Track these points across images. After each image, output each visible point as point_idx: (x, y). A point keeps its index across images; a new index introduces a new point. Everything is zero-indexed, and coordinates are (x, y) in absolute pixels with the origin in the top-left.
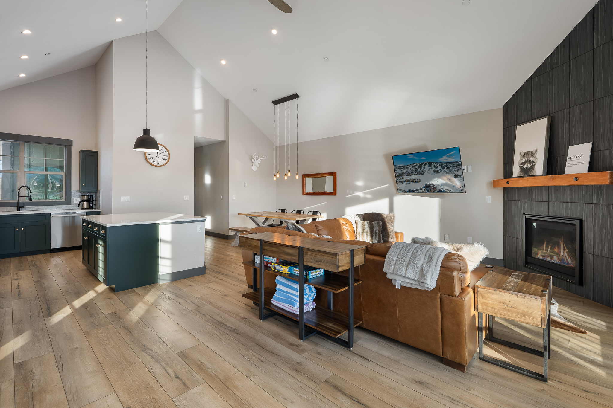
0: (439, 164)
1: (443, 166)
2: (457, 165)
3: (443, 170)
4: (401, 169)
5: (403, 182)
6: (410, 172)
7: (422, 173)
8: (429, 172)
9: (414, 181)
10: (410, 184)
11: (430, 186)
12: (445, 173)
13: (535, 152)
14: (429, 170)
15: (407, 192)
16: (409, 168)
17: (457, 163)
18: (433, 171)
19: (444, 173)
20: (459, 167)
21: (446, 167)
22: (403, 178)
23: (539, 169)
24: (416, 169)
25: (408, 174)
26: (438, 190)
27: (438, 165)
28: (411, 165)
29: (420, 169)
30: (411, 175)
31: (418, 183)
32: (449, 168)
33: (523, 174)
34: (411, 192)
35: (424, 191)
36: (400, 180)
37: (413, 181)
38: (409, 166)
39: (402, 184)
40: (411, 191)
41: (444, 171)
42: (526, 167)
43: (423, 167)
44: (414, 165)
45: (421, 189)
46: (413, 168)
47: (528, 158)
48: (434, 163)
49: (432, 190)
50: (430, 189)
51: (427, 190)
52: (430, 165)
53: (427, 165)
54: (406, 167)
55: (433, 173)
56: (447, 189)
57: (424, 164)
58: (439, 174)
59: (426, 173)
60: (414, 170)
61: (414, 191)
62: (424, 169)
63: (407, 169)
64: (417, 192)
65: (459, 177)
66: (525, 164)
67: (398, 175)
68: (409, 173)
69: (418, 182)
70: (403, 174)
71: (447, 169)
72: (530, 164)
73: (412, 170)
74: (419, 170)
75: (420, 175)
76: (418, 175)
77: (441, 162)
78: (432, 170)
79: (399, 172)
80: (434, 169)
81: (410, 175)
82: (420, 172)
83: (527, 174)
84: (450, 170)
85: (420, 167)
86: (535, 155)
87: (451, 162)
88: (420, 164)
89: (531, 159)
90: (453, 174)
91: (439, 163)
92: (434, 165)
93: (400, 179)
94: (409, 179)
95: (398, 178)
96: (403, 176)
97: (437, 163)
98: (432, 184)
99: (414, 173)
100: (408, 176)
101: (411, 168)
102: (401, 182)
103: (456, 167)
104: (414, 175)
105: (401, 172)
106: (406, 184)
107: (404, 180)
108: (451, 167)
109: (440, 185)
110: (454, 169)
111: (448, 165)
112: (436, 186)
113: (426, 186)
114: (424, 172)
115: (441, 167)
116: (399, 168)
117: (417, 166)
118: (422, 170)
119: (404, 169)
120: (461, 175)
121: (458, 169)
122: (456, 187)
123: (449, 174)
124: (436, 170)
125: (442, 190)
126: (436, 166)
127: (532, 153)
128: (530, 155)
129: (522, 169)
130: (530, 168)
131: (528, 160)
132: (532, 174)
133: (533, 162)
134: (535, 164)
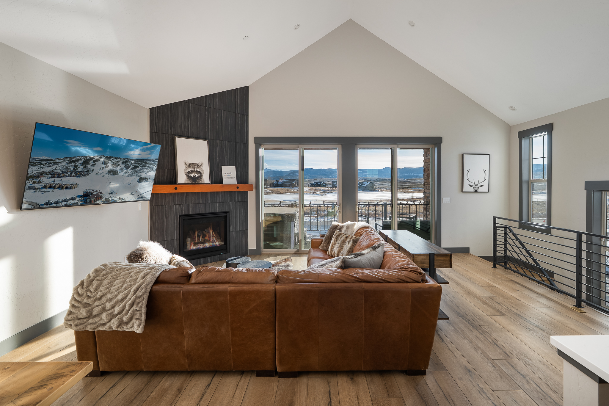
0: (122, 161)
1: (128, 165)
2: (150, 165)
4: (42, 164)
5: (37, 189)
6: (59, 171)
7: (85, 173)
8: (100, 172)
9: (62, 187)
10: (53, 191)
11: (92, 194)
12: (127, 174)
15: (42, 205)
16: (61, 164)
19: (125, 174)
21: (132, 166)
22: (39, 182)
24: (76, 166)
25: (53, 175)
26: (104, 199)
27: (120, 163)
28: (66, 158)
29: (84, 168)
30: (61, 177)
31: (71, 190)
32: (137, 167)
34: (50, 204)
35: (78, 202)
36: (32, 186)
37: (60, 187)
38: (61, 161)
39: (35, 192)
40: (52, 203)
41: (126, 172)
43: (92, 164)
44: (74, 159)
45: (72, 199)
46: (70, 164)
48: (115, 158)
49: (93, 199)
50: (90, 199)
51: (83, 200)
54: (54, 162)
55: (107, 176)
56: (119, 198)
57: (96, 158)
59: (92, 175)
60: (70, 167)
61: (56, 203)
62: (93, 168)
63: (55, 166)
64: (64, 203)
65: (145, 180)
67: (29, 175)
68: (57, 173)
69: (71, 188)
71: (132, 169)
72: (197, 174)
73: (67, 168)
75: (80, 177)
76: (76, 176)
77: (127, 159)
80: (110, 168)
81: (58, 177)
83: (195, 182)
84: (136, 171)
85: (86, 163)
87: (144, 159)
90: (138, 176)
92: (114, 163)
93: (31, 183)
94: (53, 183)
95: (29, 181)
96: (40, 179)
97: (121, 158)
98: (97, 191)
99: (68, 173)
100: (53, 179)
101: (65, 165)
102: (34, 189)
103: (147, 167)
104: (68, 176)
105: (39, 170)
106: (43, 192)
107: (40, 185)
108: (140, 166)
109: (110, 193)
110: (142, 170)
111: (137, 163)
112: (103, 194)
113: (84, 194)
114: (90, 172)
115: (124, 165)
116: (36, 163)
117: (81, 162)
118: (88, 169)
119: (47, 166)
120: (149, 178)
121: (149, 170)
122: (133, 194)
123: (132, 177)
124: (114, 170)
125: (110, 199)
126: (117, 164)
127: (198, 165)
128: (196, 166)
129: (189, 177)
130: (198, 177)
131: (194, 170)
132: (200, 182)
133: (200, 173)
134: (202, 174)
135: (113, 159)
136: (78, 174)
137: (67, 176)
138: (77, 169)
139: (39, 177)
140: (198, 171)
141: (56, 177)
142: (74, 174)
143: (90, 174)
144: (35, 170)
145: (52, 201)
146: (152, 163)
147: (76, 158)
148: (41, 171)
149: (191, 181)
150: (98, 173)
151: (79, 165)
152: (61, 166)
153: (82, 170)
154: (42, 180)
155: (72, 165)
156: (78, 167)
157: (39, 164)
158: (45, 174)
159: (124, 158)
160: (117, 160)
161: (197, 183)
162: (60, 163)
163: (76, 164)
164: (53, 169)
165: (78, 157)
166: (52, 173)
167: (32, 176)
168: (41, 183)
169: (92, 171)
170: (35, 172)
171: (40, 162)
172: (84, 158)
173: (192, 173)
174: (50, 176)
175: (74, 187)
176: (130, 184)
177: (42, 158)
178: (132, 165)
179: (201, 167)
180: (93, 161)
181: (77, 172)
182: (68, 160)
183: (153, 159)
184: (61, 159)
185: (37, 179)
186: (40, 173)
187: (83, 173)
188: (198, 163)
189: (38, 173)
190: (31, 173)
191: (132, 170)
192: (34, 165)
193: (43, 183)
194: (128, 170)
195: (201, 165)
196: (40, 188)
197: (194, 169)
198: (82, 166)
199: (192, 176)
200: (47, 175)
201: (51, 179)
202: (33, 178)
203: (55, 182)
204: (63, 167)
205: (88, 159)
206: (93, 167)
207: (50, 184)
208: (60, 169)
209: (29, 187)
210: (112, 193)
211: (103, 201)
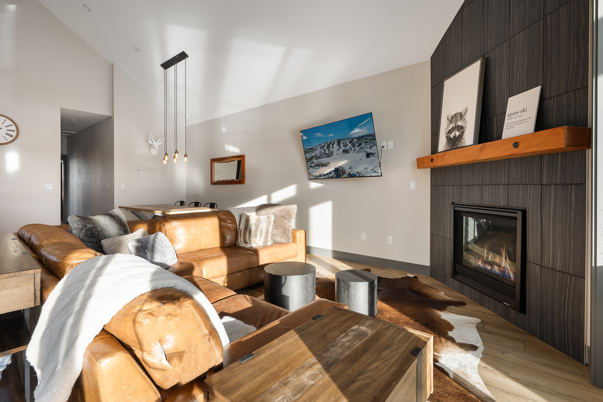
0: (348, 141)
1: (354, 143)
2: (371, 139)
3: (353, 149)
4: (310, 152)
5: (313, 167)
6: (318, 155)
7: (331, 154)
8: (338, 152)
9: (323, 165)
10: (320, 168)
11: (339, 169)
12: (356, 152)
13: (464, 113)
14: (338, 150)
15: (318, 176)
16: (318, 150)
17: (371, 136)
18: (342, 152)
19: (354, 152)
20: (373, 142)
21: (357, 144)
22: (313, 163)
23: (469, 138)
24: (324, 150)
25: (317, 158)
26: (347, 174)
27: (348, 143)
28: (319, 145)
29: (329, 150)
30: (320, 158)
31: (327, 167)
32: (360, 144)
33: (449, 147)
34: (321, 177)
35: (333, 175)
36: (311, 165)
41: (355, 150)
42: (454, 136)
43: (332, 147)
44: (322, 146)
45: (330, 173)
46: (322, 150)
47: (456, 123)
48: (343, 140)
49: (341, 173)
50: (340, 173)
51: (336, 174)
52: (339, 144)
53: (336, 143)
54: (314, 149)
55: (343, 154)
56: (357, 172)
57: (332, 142)
58: (349, 154)
59: (334, 155)
60: (322, 151)
61: (324, 175)
62: (333, 150)
63: (316, 152)
64: (327, 176)
65: (371, 155)
66: (452, 132)
67: (308, 159)
68: (318, 156)
69: (327, 165)
70: (312, 158)
71: (358, 146)
72: (458, 131)
73: (321, 152)
74: (327, 152)
75: (329, 157)
76: (327, 157)
77: (351, 138)
78: (341, 150)
79: (308, 155)
80: (343, 148)
82: (328, 153)
83: (454, 147)
84: (361, 148)
85: (328, 147)
86: (465, 117)
87: (364, 136)
88: (328, 143)
89: (460, 123)
90: (365, 152)
91: (349, 139)
92: (343, 143)
93: (310, 163)
96: (313, 161)
97: (347, 139)
98: (341, 167)
100: (318, 160)
103: (369, 143)
104: (323, 158)
106: (317, 169)
107: (314, 165)
108: (363, 143)
110: (366, 146)
111: (360, 141)
112: (345, 169)
113: (335, 170)
115: (351, 144)
117: (326, 147)
118: (331, 151)
119: (313, 152)
120: (374, 153)
121: (372, 145)
122: (367, 169)
123: (360, 154)
124: (345, 149)
125: (351, 173)
126: (346, 144)
127: (461, 114)
128: (459, 118)
129: (448, 140)
130: (459, 136)
131: (455, 126)
132: (460, 145)
133: (462, 127)
134: (464, 130)
136: (328, 155)
140: (459, 126)
142: (325, 156)
145: (322, 174)
147: (323, 144)
157: (309, 152)
160: (345, 141)
161: (456, 147)
162: (317, 149)
164: (316, 154)
166: (316, 156)
169: (333, 152)
170: (309, 157)
171: (309, 150)
176: (361, 160)
177: (309, 148)
182: (320, 147)
183: (371, 134)
191: (358, 148)
193: (315, 163)
194: (355, 148)
198: (327, 149)
199: (452, 137)
200: (314, 157)
202: (310, 160)
203: (319, 162)
207: (318, 164)
208: (318, 153)
209: (310, 166)
210: (350, 168)
211: (347, 175)
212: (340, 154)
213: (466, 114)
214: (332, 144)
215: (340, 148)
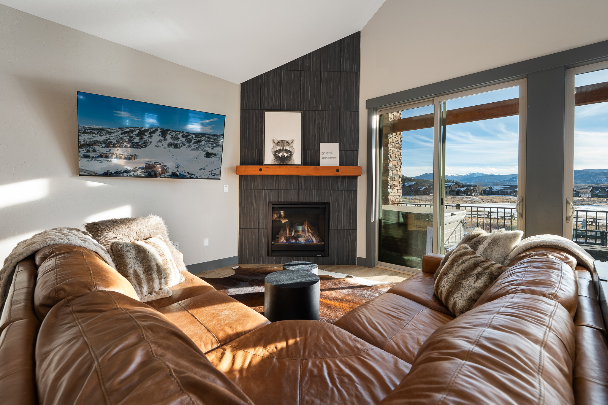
0: (181, 135)
1: (189, 138)
3: (187, 144)
4: (94, 133)
5: (93, 157)
6: (114, 141)
7: (143, 145)
8: (160, 144)
10: (110, 161)
11: (155, 167)
12: (191, 149)
14: (161, 141)
15: (100, 174)
16: (116, 134)
17: (215, 136)
18: (167, 144)
19: (188, 148)
20: (217, 143)
21: (194, 141)
22: (94, 151)
24: (131, 137)
26: (170, 173)
27: (179, 136)
28: (119, 128)
29: (140, 139)
30: (117, 147)
31: (131, 161)
32: (199, 142)
35: (141, 174)
36: (87, 154)
37: (118, 158)
38: (114, 131)
39: (91, 160)
40: (111, 174)
41: (189, 146)
42: (282, 156)
43: (148, 135)
44: (127, 130)
45: (134, 170)
46: (125, 135)
48: (173, 131)
49: (158, 172)
50: (155, 172)
51: (147, 172)
52: (164, 133)
53: (159, 132)
54: (106, 132)
55: (167, 148)
56: (188, 173)
57: (152, 130)
58: (178, 149)
59: (151, 147)
60: (125, 138)
61: (117, 173)
62: (150, 140)
63: (108, 136)
64: (126, 175)
65: (213, 156)
67: (82, 143)
68: (111, 142)
69: (130, 159)
71: (194, 143)
72: (286, 153)
73: (121, 138)
74: (136, 140)
75: (138, 148)
76: (134, 147)
77: (186, 132)
79: (86, 138)
80: (169, 140)
81: (113, 147)
82: (138, 143)
83: (283, 163)
84: (200, 146)
85: (141, 134)
87: (206, 134)
90: (204, 151)
91: (183, 132)
92: (172, 136)
93: (86, 152)
94: (109, 152)
95: (82, 149)
96: (94, 148)
97: (179, 132)
98: (159, 164)
99: (124, 144)
100: (108, 149)
101: (118, 135)
102: (89, 157)
103: (211, 142)
104: (125, 147)
105: (92, 139)
106: (100, 162)
107: (96, 154)
108: (204, 141)
109: (176, 167)
110: (207, 145)
111: (199, 138)
112: (168, 167)
113: (146, 166)
114: (148, 144)
115: (185, 139)
116: (87, 132)
117: (135, 133)
118: (145, 140)
119: (99, 136)
120: (217, 153)
121: (215, 145)
122: (203, 170)
123: (197, 152)
124: (174, 143)
125: (178, 173)
126: (176, 137)
127: (288, 142)
128: (285, 144)
129: (277, 157)
130: (287, 157)
131: (283, 149)
132: (290, 163)
133: (290, 151)
134: (292, 153)
135: (170, 132)
136: (135, 145)
137: (123, 146)
138: (133, 140)
139: (92, 145)
140: (287, 150)
141: (111, 147)
142: (131, 145)
143: (148, 145)
144: (87, 139)
145: (112, 171)
146: (216, 138)
147: (130, 129)
148: (94, 140)
149: (278, 162)
150: (158, 146)
151: (134, 136)
152: (115, 136)
153: (139, 141)
154: (97, 149)
155: (126, 136)
156: (134, 138)
157: (91, 133)
158: (99, 143)
159: (183, 131)
160: (175, 133)
161: (285, 163)
162: (113, 132)
163: (131, 135)
164: (106, 139)
165: (131, 128)
166: (106, 142)
167: (85, 144)
168: (96, 152)
169: (150, 142)
170: (88, 141)
171: (91, 131)
172: (139, 129)
173: (280, 153)
174: (104, 145)
175: (133, 157)
176: (197, 158)
177: (92, 127)
178: (193, 139)
179: (292, 145)
180: (148, 133)
181: (134, 142)
182: (121, 131)
183: (216, 134)
184: (113, 129)
185: (91, 148)
186: (93, 142)
187: (140, 144)
188: (288, 140)
189: (91, 141)
190: (83, 141)
191: (195, 145)
192: (86, 134)
193: (98, 152)
194: (191, 144)
195: (291, 142)
196: (95, 157)
197: (283, 147)
198: (137, 137)
199: (280, 156)
200: (101, 144)
201: (106, 148)
202: (86, 146)
203: (112, 152)
204: (117, 137)
205: (143, 131)
206: (150, 138)
207: (107, 154)
208: (114, 139)
209: (83, 155)
210: (178, 167)
211: (169, 175)
212: (163, 147)
213: (293, 143)
214: (150, 132)
215: (165, 139)
